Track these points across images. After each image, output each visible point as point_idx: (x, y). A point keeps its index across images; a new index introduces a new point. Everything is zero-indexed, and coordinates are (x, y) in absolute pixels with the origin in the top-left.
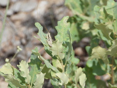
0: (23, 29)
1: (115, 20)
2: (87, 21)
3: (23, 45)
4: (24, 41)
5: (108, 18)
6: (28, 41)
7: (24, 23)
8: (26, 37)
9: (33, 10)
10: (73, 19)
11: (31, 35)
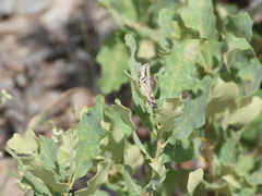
0: (23, 52)
1: (205, 39)
2: (148, 39)
3: (19, 88)
4: (22, 80)
5: (189, 35)
6: (30, 80)
7: (23, 40)
8: (26, 71)
9: (45, 11)
10: (118, 34)
11: (37, 67)
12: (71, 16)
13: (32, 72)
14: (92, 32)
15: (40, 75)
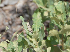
0: (11, 15)
5: (58, 13)
6: (13, 22)
7: (11, 12)
8: (12, 20)
9: (16, 4)
11: (15, 19)
12: (23, 5)
13: (13, 20)
14: (29, 9)
15: (15, 21)
